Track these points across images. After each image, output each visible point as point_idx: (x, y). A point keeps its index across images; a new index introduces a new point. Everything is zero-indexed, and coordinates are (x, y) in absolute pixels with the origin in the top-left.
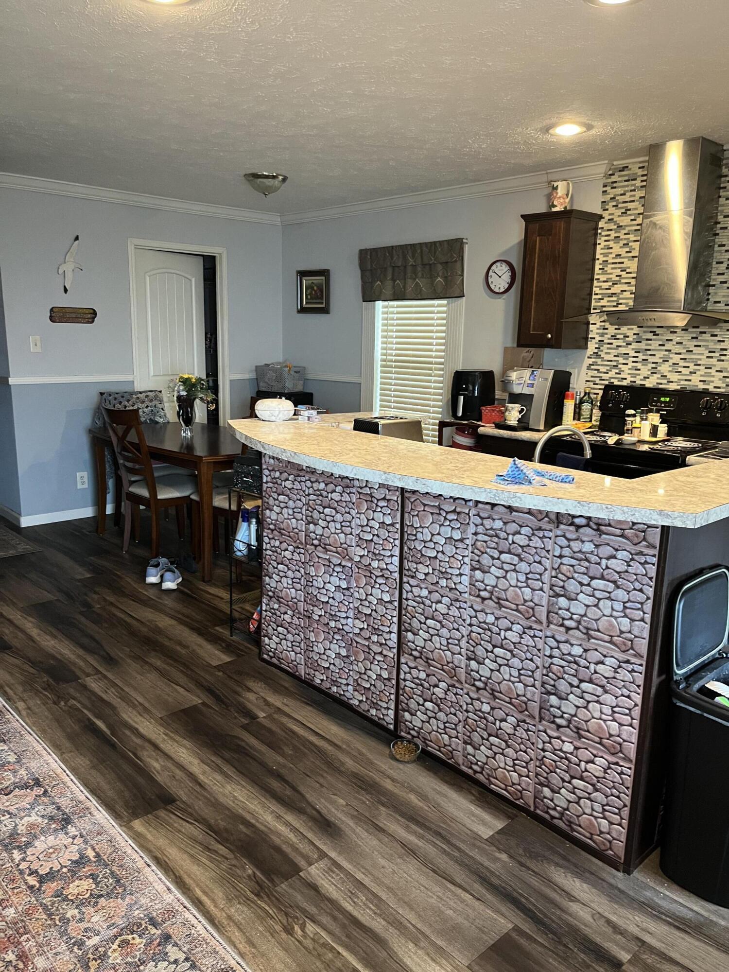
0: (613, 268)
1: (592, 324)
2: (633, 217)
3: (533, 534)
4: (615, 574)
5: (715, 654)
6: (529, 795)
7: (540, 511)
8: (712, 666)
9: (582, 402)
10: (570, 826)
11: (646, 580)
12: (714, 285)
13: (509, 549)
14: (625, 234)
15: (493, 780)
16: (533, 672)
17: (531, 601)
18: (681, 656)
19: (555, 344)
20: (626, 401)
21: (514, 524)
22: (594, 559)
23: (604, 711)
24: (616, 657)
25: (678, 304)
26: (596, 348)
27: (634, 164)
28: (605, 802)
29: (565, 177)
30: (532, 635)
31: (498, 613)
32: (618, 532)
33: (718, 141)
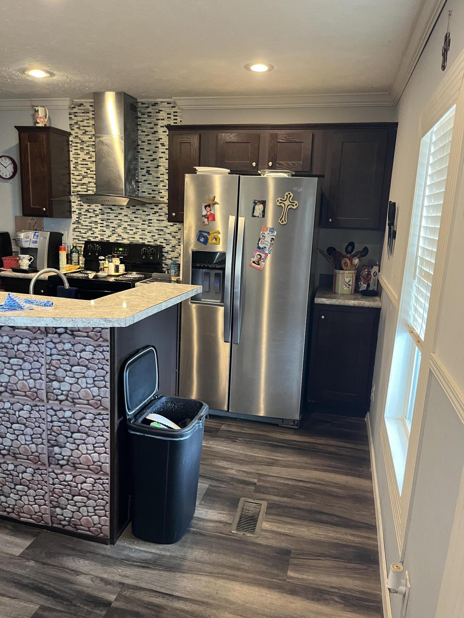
0: (82, 167)
1: (73, 202)
2: (90, 136)
3: (31, 343)
4: (86, 361)
5: (152, 397)
6: (47, 517)
7: (34, 327)
8: (150, 405)
9: (72, 252)
10: (75, 527)
11: (104, 362)
12: (141, 182)
13: (16, 355)
14: (87, 146)
15: (21, 514)
16: (41, 434)
17: (35, 387)
18: (131, 403)
19: (49, 214)
20: (99, 251)
21: (17, 338)
22: (72, 353)
23: (89, 448)
24: (92, 413)
25: (121, 192)
26: (77, 218)
27: (87, 103)
28: (95, 504)
29: (43, 105)
30: (38, 410)
31: (13, 400)
32: (85, 334)
33: (133, 96)
